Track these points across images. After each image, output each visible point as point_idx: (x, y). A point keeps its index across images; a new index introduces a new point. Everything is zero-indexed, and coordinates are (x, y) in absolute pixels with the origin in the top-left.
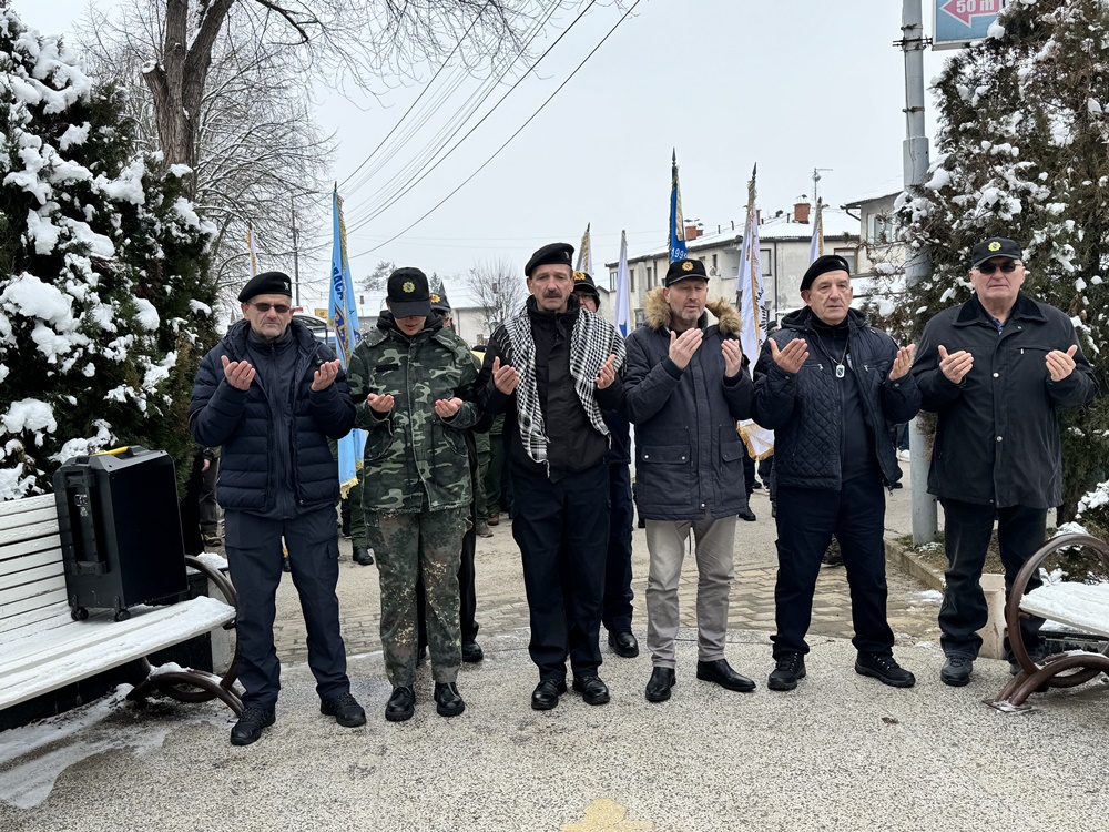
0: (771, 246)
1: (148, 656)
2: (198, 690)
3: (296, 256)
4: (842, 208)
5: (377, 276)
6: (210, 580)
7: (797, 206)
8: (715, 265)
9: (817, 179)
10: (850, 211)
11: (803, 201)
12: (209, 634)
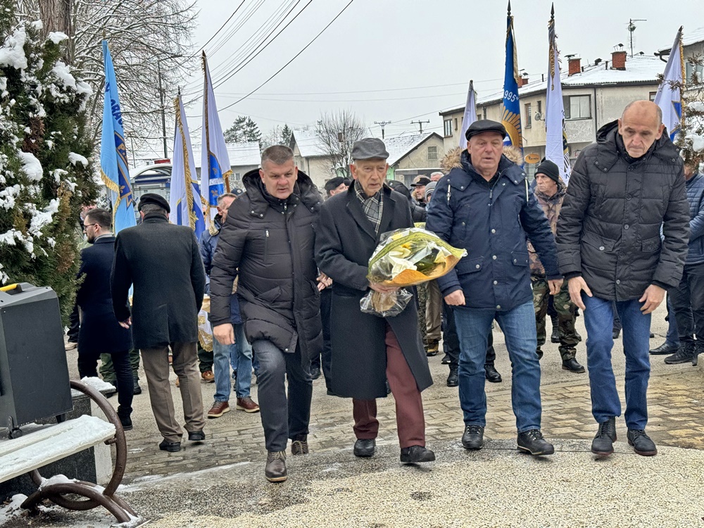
0: (591, 92)
1: (38, 469)
2: (84, 499)
3: (163, 113)
4: (656, 54)
5: (234, 129)
6: (92, 401)
7: (615, 54)
8: (540, 111)
9: (632, 29)
10: (664, 57)
11: (619, 49)
12: (92, 448)
